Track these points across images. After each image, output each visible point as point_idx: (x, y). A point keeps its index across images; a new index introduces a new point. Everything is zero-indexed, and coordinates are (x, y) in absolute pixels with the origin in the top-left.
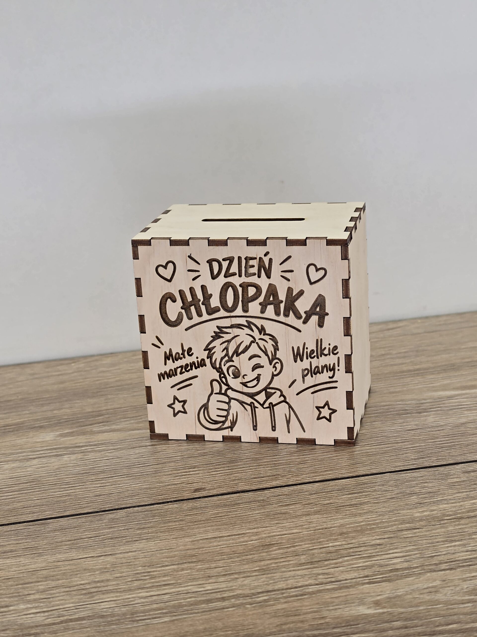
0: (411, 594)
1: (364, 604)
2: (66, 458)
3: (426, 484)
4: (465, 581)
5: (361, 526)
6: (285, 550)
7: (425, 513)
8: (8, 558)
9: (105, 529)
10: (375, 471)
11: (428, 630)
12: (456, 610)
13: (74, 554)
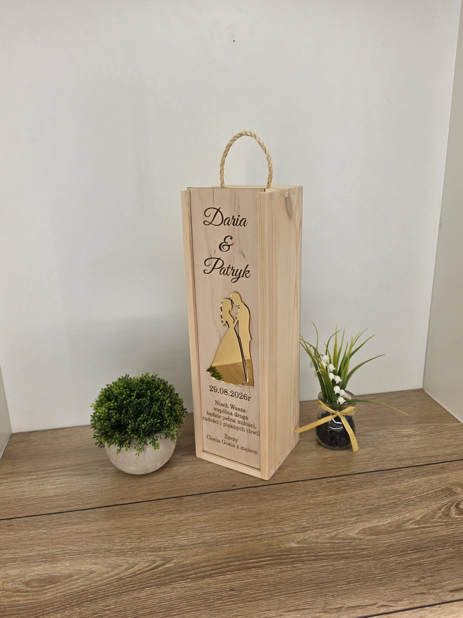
0: (309, 538)
1: (293, 542)
2: (185, 467)
3: (314, 488)
4: (327, 533)
5: (291, 506)
6: (266, 516)
7: (314, 502)
8: (171, 514)
9: (203, 502)
10: (295, 480)
11: (315, 554)
12: (324, 546)
13: (194, 514)
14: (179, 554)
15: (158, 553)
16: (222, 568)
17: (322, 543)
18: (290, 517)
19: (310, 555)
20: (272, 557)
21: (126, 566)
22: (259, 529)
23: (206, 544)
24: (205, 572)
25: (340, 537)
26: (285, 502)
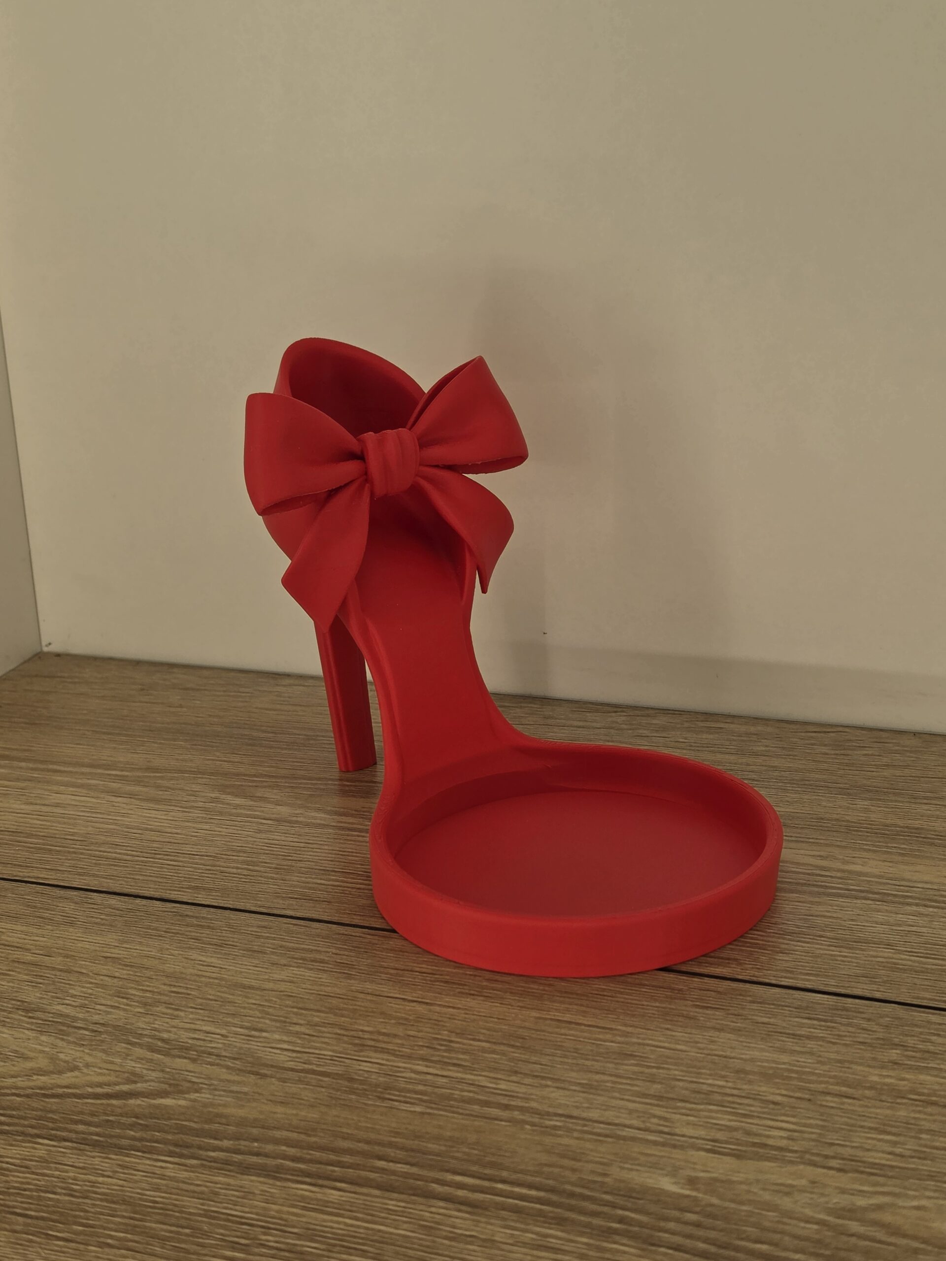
14: (234, 1082)
15: (167, 1060)
16: (339, 1164)
17: (789, 1214)
18: (739, 1101)
19: (701, 1233)
20: (546, 1191)
21: (43, 1063)
22: (577, 1099)
23: (346, 1083)
24: (266, 1156)
25: (887, 1218)
26: (762, 1050)
